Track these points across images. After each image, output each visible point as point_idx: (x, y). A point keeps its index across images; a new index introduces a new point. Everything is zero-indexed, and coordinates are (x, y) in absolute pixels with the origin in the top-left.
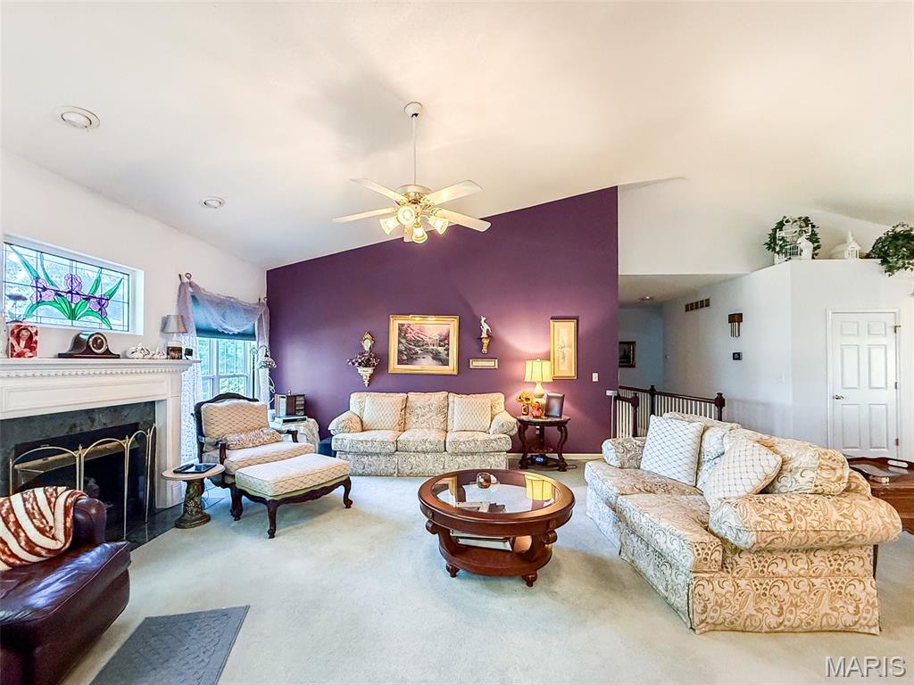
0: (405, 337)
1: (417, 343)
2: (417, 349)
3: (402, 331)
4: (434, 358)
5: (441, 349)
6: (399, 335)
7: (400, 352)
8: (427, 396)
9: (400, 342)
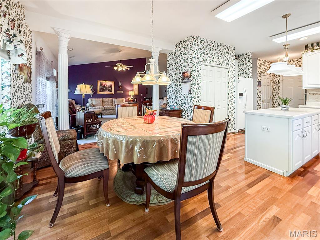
0: (101, 86)
1: (104, 87)
2: (104, 88)
3: (101, 84)
4: (108, 91)
5: (110, 88)
6: (100, 85)
7: (100, 89)
8: (108, 99)
9: (100, 87)
